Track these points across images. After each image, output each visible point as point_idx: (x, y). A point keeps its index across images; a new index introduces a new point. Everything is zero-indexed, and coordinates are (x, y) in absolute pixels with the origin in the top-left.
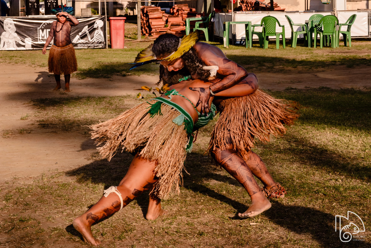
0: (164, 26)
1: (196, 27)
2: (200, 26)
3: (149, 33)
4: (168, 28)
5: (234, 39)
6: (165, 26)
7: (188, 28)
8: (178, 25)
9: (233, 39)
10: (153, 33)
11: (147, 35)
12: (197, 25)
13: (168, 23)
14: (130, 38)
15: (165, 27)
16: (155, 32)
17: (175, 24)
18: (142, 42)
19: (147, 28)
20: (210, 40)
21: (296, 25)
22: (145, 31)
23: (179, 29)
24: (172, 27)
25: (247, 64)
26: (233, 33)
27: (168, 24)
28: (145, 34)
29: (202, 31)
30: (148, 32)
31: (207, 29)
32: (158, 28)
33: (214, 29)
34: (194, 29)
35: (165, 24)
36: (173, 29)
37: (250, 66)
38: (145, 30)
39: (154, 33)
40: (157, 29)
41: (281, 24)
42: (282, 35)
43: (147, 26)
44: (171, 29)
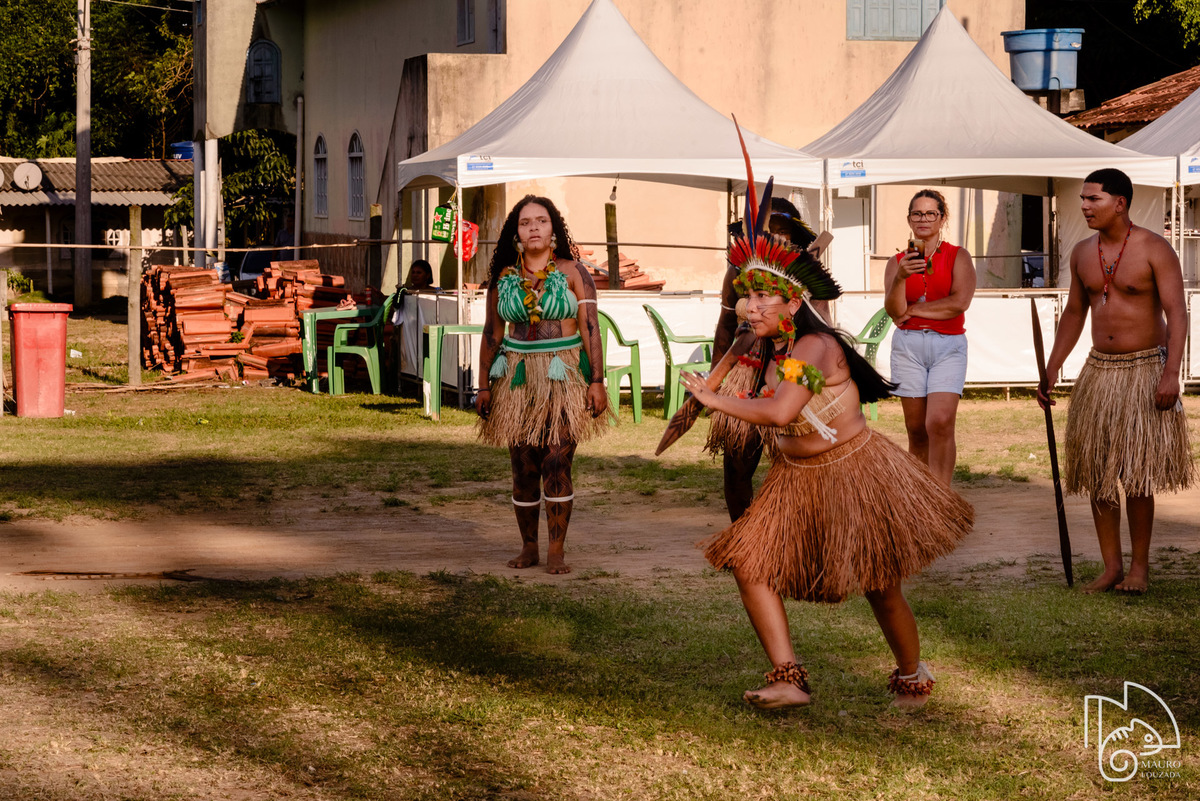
0: (227, 337)
1: (337, 342)
2: (353, 339)
3: (176, 361)
4: (245, 343)
5: (464, 389)
6: (233, 338)
7: (309, 345)
8: (280, 334)
9: (461, 389)
10: (187, 361)
11: (169, 368)
12: (341, 334)
13: (244, 328)
14: (105, 378)
15: (232, 341)
16: (194, 359)
17: (269, 331)
18: (144, 395)
19: (168, 345)
20: (384, 390)
21: (681, 340)
22: (162, 355)
23: (281, 349)
24: (256, 341)
25: (479, 480)
26: (461, 365)
27: (242, 331)
28: (160, 367)
29: (358, 359)
30: (172, 358)
31: (375, 350)
32: (205, 346)
33: (403, 349)
34: (330, 348)
35: (236, 331)
36: (261, 349)
37: (486, 486)
38: (160, 350)
39: (192, 363)
40: (201, 346)
41: (626, 337)
42: (630, 375)
43: (167, 336)
44: (254, 350)
